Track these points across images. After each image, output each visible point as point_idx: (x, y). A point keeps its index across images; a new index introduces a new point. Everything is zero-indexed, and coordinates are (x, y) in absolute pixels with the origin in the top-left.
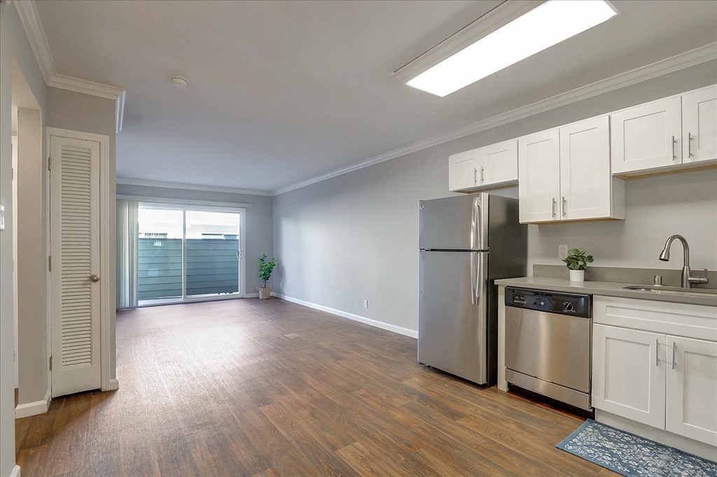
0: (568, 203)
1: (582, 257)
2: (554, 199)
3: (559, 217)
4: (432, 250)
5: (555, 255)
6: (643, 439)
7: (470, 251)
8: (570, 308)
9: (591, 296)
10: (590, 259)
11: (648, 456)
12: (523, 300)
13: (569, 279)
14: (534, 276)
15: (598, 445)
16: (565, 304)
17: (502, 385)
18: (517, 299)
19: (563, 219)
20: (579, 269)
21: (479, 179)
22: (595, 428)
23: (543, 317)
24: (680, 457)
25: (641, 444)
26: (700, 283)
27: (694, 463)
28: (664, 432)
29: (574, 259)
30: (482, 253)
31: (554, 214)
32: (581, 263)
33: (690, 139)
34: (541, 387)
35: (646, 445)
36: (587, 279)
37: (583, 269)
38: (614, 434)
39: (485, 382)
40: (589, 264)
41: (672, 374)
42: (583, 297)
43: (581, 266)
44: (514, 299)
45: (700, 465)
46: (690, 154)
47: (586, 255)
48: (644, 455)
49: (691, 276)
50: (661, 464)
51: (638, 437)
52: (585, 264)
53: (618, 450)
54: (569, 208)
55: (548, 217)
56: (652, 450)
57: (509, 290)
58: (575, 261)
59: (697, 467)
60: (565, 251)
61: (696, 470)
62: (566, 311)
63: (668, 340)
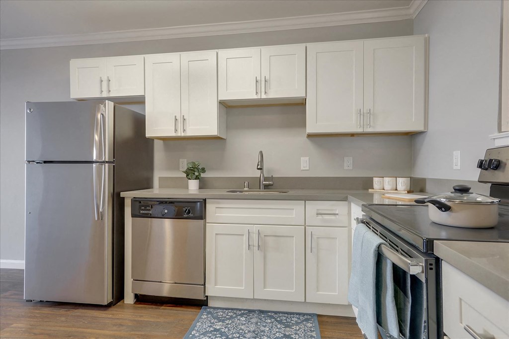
0: (187, 121)
1: (198, 169)
2: (176, 116)
3: (180, 134)
4: (45, 162)
5: (177, 168)
6: (240, 310)
7: (92, 162)
8: (189, 212)
9: (205, 200)
10: (203, 170)
11: (245, 324)
12: (149, 210)
13: (188, 188)
14: (159, 187)
15: (212, 329)
16: (184, 209)
17: (129, 298)
18: (143, 210)
19: (183, 134)
20: (195, 179)
21: (105, 88)
22: (209, 313)
23: (167, 223)
24: (263, 315)
25: (240, 315)
26: (269, 185)
27: (271, 317)
28: (254, 300)
29: (191, 170)
30: (107, 165)
31: (176, 130)
32: (196, 174)
33: (265, 81)
34: (166, 290)
35: (242, 315)
36: (201, 187)
37: (198, 178)
38: (222, 314)
39: (110, 300)
40: (203, 175)
41: (258, 254)
42: (198, 202)
43: (197, 176)
44: (140, 209)
45: (274, 318)
46: (265, 92)
47: (200, 167)
48: (242, 324)
49: (265, 181)
50: (252, 327)
51: (237, 309)
52: (200, 175)
53: (225, 328)
54: (188, 126)
55: (171, 133)
56: (247, 317)
57: (135, 200)
58: (193, 172)
59: (273, 320)
60: (184, 165)
61: (272, 322)
62: (186, 216)
63: (255, 229)
